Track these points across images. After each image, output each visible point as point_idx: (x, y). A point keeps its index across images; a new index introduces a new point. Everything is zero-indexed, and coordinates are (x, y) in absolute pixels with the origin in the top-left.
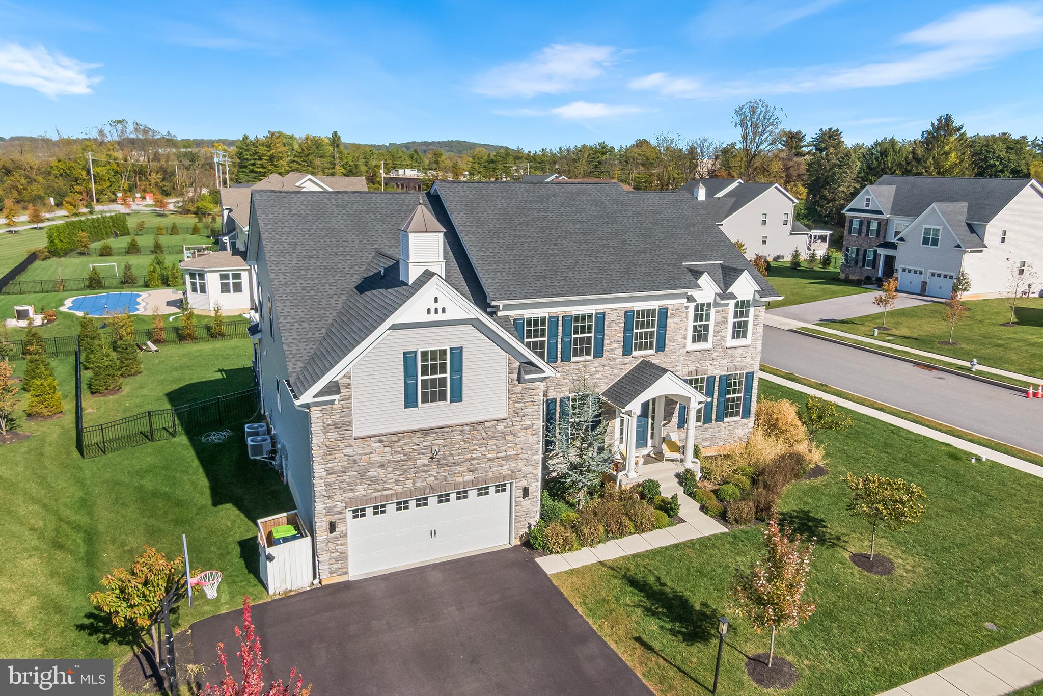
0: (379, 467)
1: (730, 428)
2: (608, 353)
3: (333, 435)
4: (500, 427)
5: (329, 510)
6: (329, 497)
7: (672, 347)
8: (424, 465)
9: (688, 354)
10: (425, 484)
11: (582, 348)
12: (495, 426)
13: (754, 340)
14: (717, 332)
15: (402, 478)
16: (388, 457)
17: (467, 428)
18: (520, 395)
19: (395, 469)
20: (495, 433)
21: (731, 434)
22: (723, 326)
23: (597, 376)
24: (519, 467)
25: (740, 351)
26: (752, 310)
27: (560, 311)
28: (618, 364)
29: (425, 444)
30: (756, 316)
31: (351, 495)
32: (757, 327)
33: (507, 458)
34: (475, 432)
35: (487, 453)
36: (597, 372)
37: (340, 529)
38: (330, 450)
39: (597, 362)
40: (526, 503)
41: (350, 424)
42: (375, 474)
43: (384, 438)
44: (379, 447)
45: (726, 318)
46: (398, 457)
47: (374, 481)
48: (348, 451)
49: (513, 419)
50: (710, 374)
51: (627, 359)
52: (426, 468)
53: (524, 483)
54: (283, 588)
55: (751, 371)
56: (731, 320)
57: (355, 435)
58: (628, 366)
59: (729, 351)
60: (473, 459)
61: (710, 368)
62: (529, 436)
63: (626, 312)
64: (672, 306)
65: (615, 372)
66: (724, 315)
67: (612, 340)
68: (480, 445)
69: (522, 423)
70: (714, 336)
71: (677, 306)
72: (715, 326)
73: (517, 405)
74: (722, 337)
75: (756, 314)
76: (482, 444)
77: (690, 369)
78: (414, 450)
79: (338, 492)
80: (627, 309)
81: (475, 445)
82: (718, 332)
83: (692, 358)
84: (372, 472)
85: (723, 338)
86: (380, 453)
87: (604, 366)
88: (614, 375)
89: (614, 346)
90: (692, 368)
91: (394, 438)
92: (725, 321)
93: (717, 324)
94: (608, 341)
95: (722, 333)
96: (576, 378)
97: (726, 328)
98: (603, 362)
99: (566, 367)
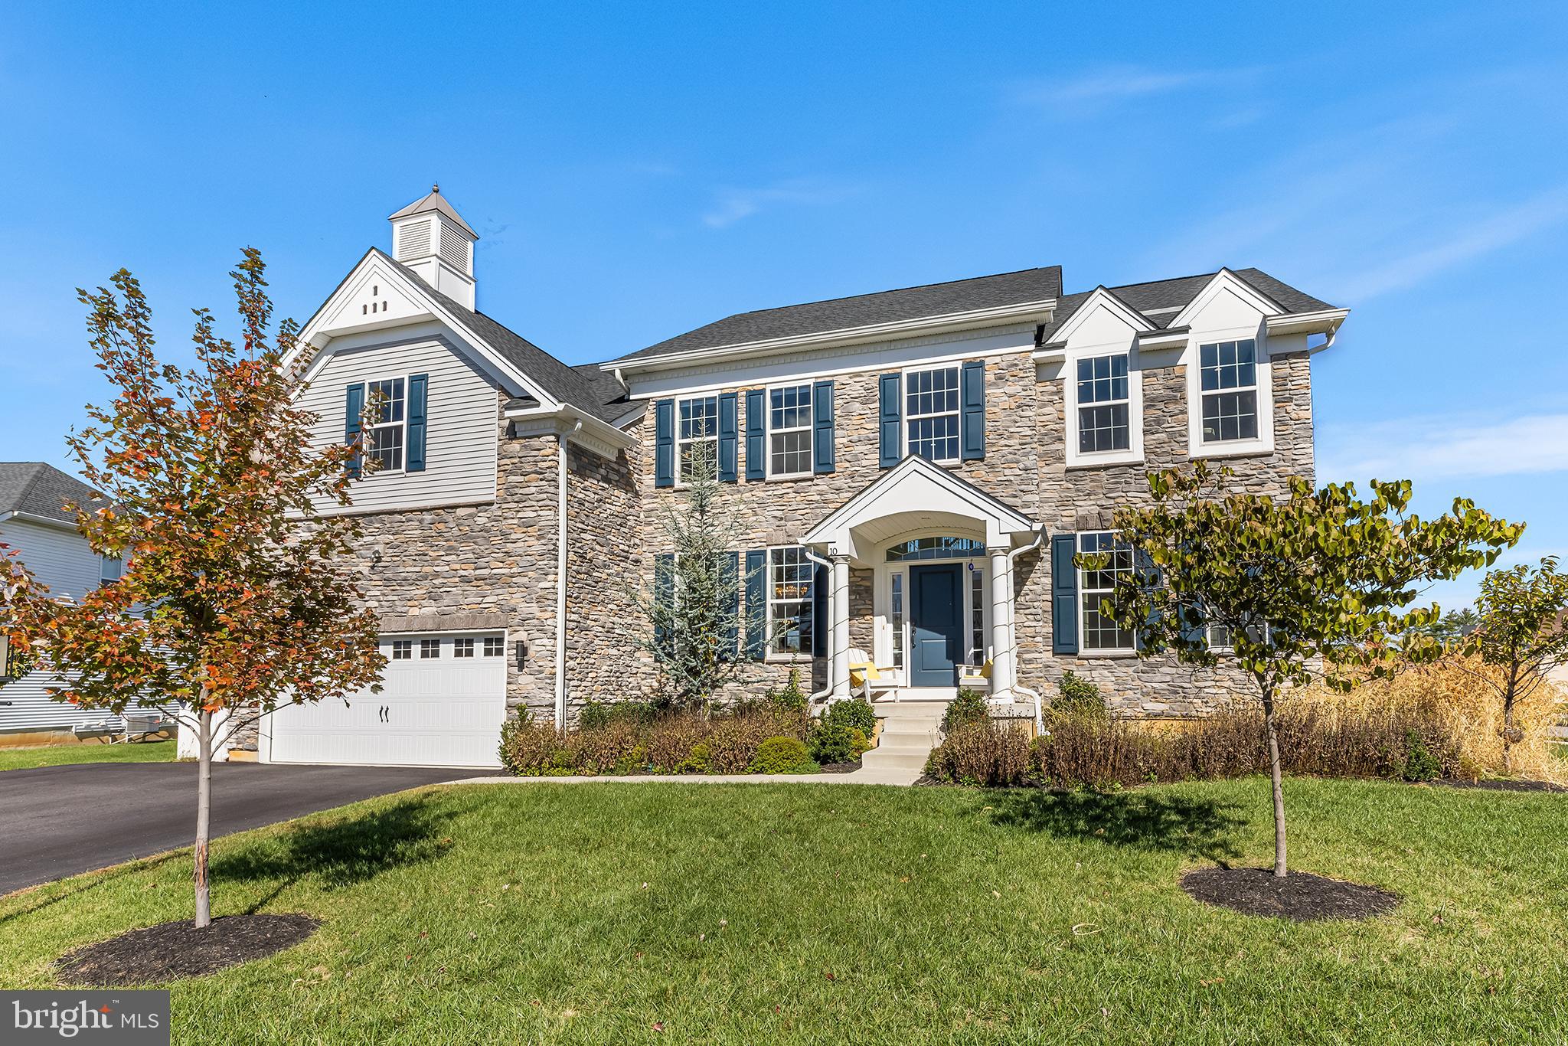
2: (845, 464)
4: (482, 519)
7: (1004, 450)
9: (1071, 476)
11: (791, 455)
12: (472, 516)
13: (1281, 438)
14: (1152, 425)
17: (428, 517)
18: (516, 460)
20: (474, 530)
22: (1172, 407)
25: (1237, 467)
26: (1263, 368)
27: (744, 385)
29: (366, 539)
30: (1279, 382)
32: (1290, 407)
33: (494, 581)
34: (441, 526)
35: (457, 566)
36: (827, 502)
39: (823, 484)
40: (524, 677)
45: (1180, 388)
49: (505, 506)
53: (522, 638)
56: (1195, 394)
60: (437, 575)
62: (532, 541)
63: (883, 380)
64: (998, 359)
66: (1172, 383)
67: (855, 438)
68: (450, 551)
69: (520, 515)
70: (1146, 433)
71: (1010, 360)
72: (1146, 408)
73: (512, 478)
74: (1171, 435)
76: (452, 548)
77: (1081, 512)
80: (884, 374)
81: (440, 549)
82: (1158, 421)
83: (1085, 483)
85: (1180, 437)
87: (839, 490)
89: (859, 449)
90: (1087, 507)
92: (1177, 393)
93: (1150, 402)
94: (845, 440)
95: (1170, 423)
96: (779, 514)
97: (1183, 412)
98: (838, 483)
99: (759, 491)
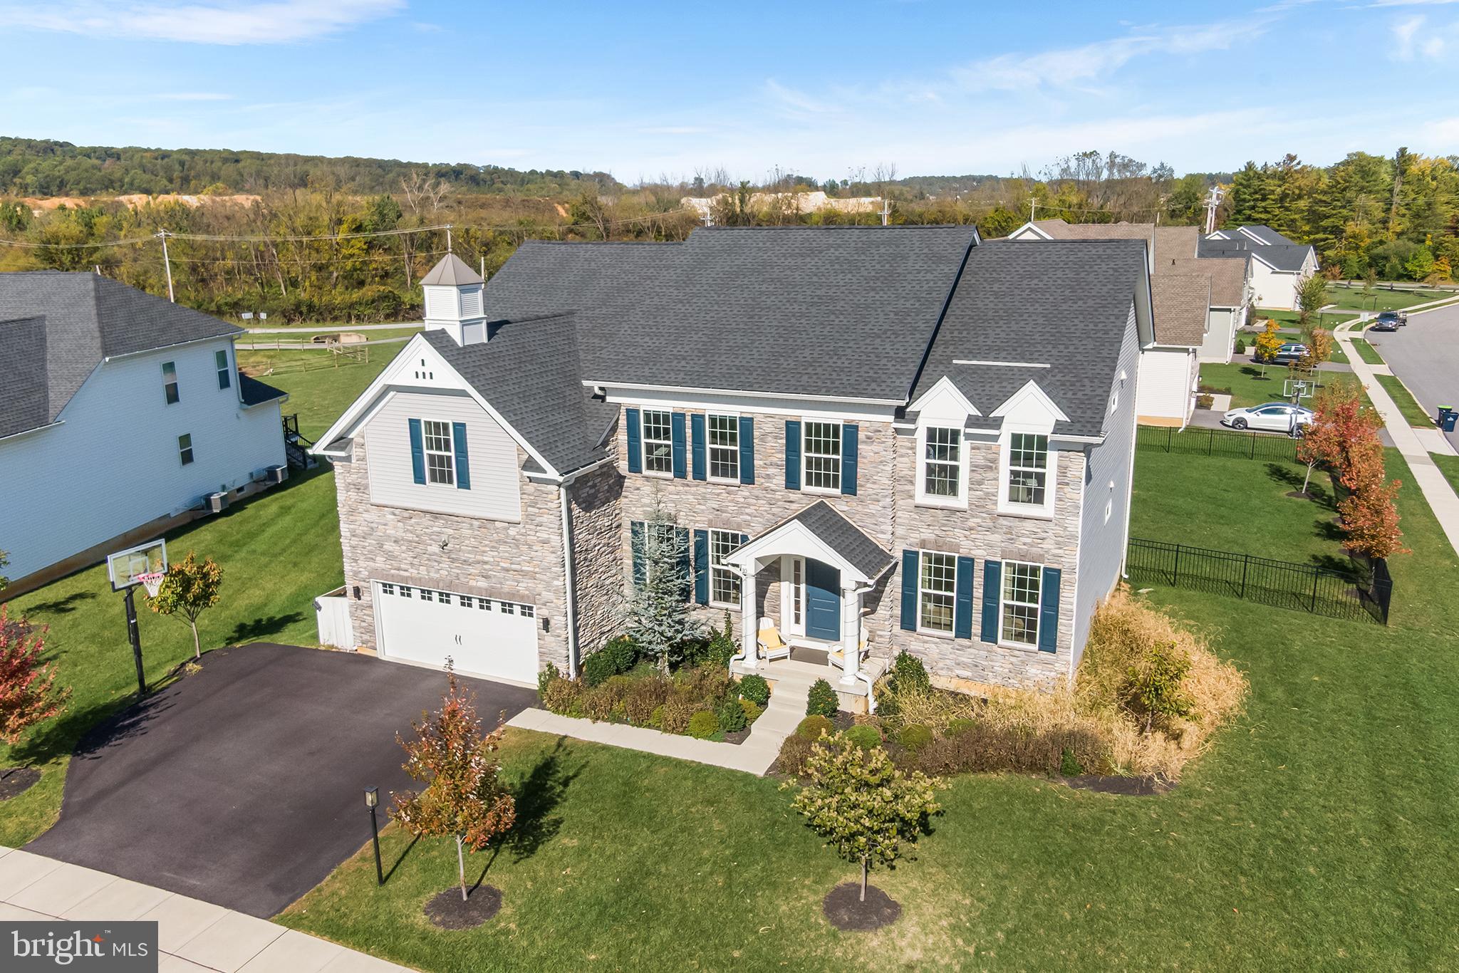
0: (395, 542)
1: (1013, 659)
2: (763, 480)
3: (353, 494)
4: (513, 532)
5: (356, 574)
6: (356, 561)
7: (871, 491)
8: (435, 554)
9: (918, 510)
10: (438, 576)
11: (724, 465)
12: (505, 529)
13: (1059, 510)
14: (975, 484)
15: (416, 561)
16: (400, 534)
17: (476, 523)
18: (532, 498)
19: (409, 550)
20: (507, 537)
21: (1018, 672)
22: (990, 475)
23: (747, 511)
24: (538, 590)
25: (1029, 525)
26: (1052, 457)
27: (689, 407)
28: (779, 500)
29: (435, 529)
30: (1063, 470)
31: (371, 564)
32: (1067, 489)
34: (486, 531)
35: (500, 560)
36: (749, 505)
37: (365, 598)
38: (352, 511)
39: (746, 490)
40: (549, 638)
41: (366, 487)
42: (391, 549)
43: (397, 512)
44: (393, 520)
45: (995, 461)
46: (410, 536)
47: (390, 556)
48: (366, 515)
49: (527, 526)
50: (964, 552)
51: (793, 495)
52: (438, 559)
53: (545, 612)
54: (330, 643)
55: (1055, 566)
56: (1005, 467)
57: (373, 501)
58: (794, 506)
59: (1002, 521)
61: (965, 543)
63: (788, 423)
64: (868, 424)
65: (775, 510)
66: (989, 456)
67: (768, 462)
69: (537, 534)
70: (970, 489)
71: (876, 426)
72: (971, 471)
73: (530, 509)
74: (987, 494)
75: (1064, 464)
76: (493, 547)
77: (923, 536)
78: (425, 533)
79: (362, 558)
80: (789, 419)
81: (486, 546)
82: (980, 483)
83: (927, 517)
84: (388, 546)
85: (992, 496)
86: (394, 528)
87: (757, 498)
88: (774, 515)
89: (771, 471)
90: (928, 534)
91: (406, 514)
92: (992, 466)
93: (974, 468)
94: (761, 463)
95: (987, 487)
96: (716, 506)
97: (996, 479)
98: (756, 492)
99: (701, 488)
